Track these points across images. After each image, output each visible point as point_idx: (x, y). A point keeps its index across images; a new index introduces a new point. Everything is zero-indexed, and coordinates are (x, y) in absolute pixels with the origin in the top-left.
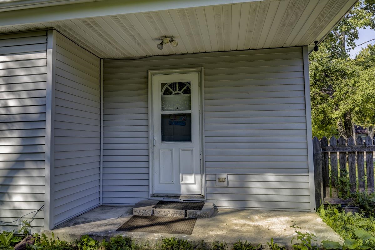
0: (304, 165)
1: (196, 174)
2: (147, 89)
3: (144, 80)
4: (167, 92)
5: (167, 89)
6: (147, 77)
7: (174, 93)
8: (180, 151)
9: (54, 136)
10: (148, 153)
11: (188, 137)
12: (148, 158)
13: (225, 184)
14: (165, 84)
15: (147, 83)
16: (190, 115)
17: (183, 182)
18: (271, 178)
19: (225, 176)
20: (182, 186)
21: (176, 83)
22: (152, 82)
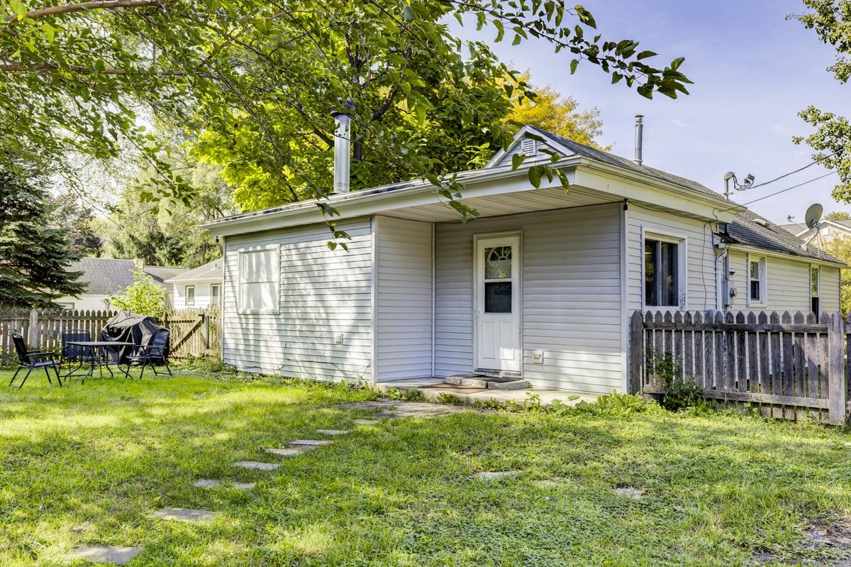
0: (616, 344)
1: (515, 348)
2: (472, 255)
3: (469, 245)
4: (494, 258)
5: (493, 254)
6: (472, 242)
7: (500, 258)
8: (502, 324)
9: (377, 306)
10: (473, 324)
11: (508, 309)
12: (473, 330)
13: (540, 361)
14: (490, 249)
15: (472, 248)
16: (510, 284)
17: (504, 358)
18: (584, 356)
19: (539, 352)
20: (502, 361)
21: (501, 248)
22: (477, 247)
